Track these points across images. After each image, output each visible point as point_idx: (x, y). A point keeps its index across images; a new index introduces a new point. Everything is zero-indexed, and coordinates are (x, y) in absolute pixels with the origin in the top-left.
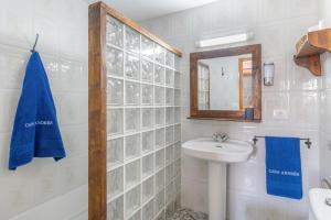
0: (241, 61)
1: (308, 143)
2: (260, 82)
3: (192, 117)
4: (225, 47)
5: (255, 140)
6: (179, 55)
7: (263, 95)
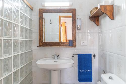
0: (60, 17)
1: (94, 56)
2: (75, 27)
3: (40, 46)
4: (59, 8)
5: (73, 57)
6: (32, 9)
7: (77, 34)
